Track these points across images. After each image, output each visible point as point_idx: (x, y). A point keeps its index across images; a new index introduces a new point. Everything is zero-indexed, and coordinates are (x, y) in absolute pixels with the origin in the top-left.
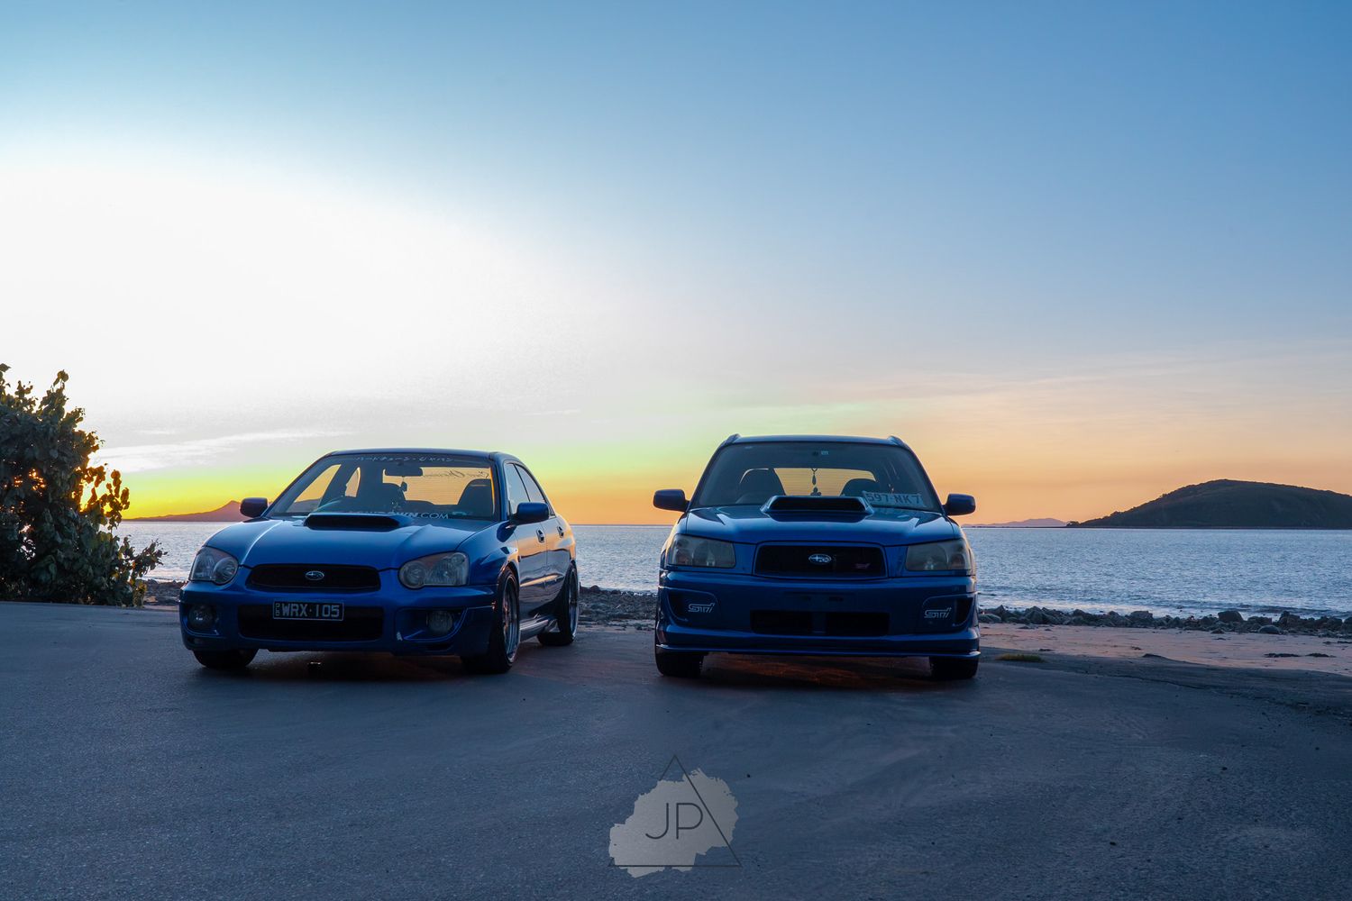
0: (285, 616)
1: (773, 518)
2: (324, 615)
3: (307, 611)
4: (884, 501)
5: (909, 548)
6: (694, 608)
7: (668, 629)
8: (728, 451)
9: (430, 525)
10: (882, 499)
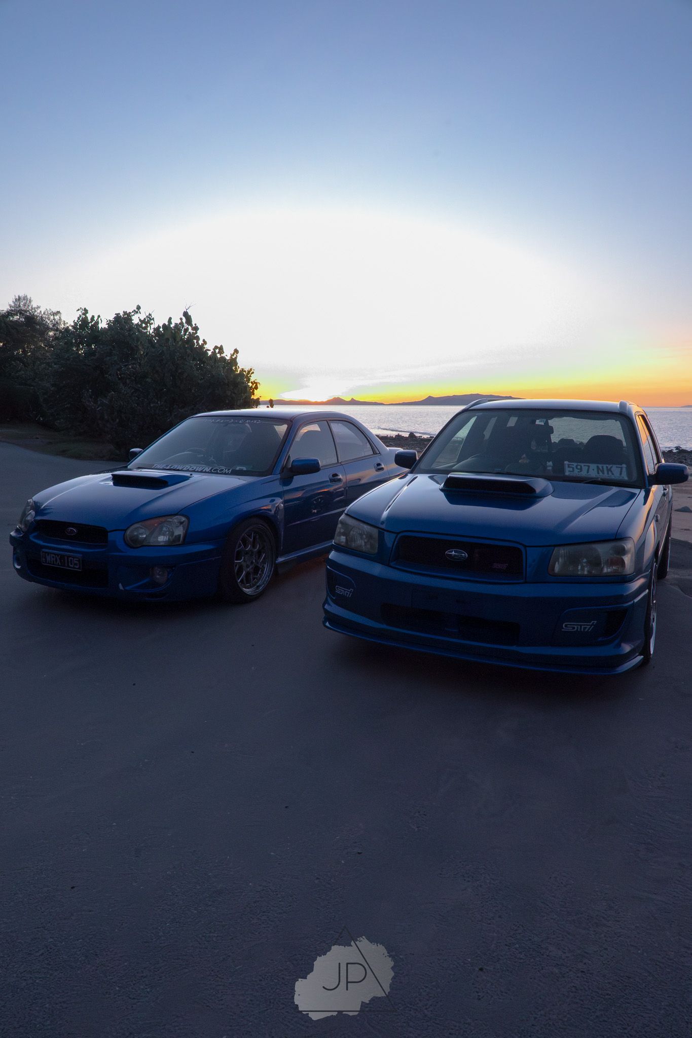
0: (49, 563)
2: (70, 565)
3: (60, 560)
4: (584, 473)
5: (556, 549)
6: (340, 590)
7: (326, 607)
10: (581, 470)
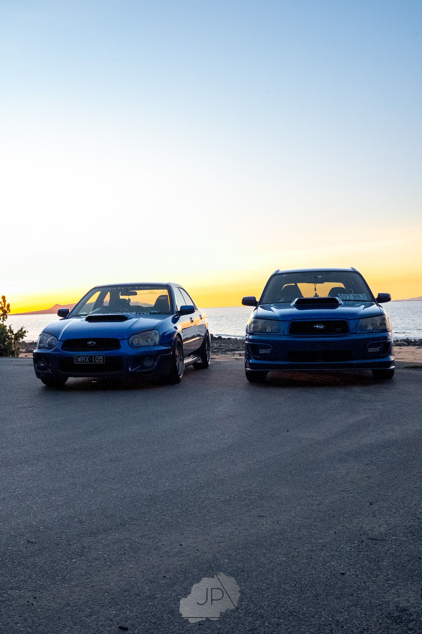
0: (80, 362)
1: (297, 308)
2: (96, 361)
3: (89, 359)
4: (348, 298)
5: (361, 320)
6: (262, 351)
7: (250, 361)
8: (275, 277)
9: (141, 318)
10: (346, 297)
